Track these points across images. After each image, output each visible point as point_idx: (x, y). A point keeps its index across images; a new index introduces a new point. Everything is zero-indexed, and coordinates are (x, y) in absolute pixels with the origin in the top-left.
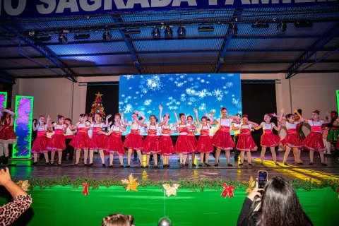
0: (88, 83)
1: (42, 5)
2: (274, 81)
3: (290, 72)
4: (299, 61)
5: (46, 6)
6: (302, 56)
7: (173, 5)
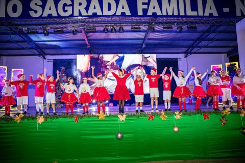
0: (54, 60)
1: (33, 12)
2: (177, 59)
3: (187, 53)
4: (192, 46)
5: (36, 12)
6: (194, 44)
7: (117, 14)
